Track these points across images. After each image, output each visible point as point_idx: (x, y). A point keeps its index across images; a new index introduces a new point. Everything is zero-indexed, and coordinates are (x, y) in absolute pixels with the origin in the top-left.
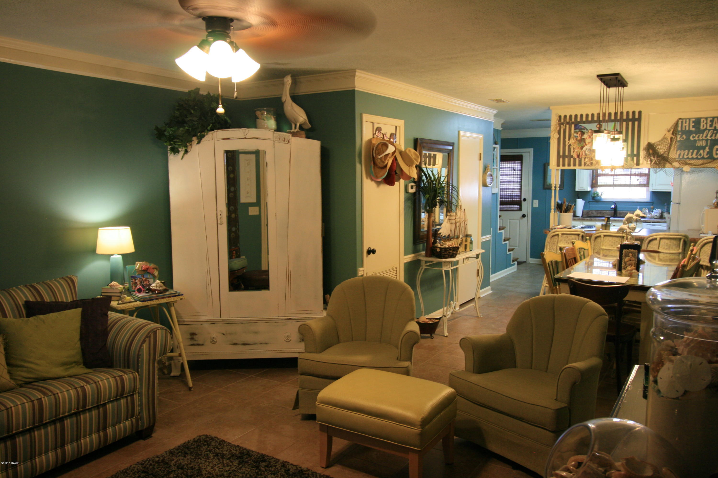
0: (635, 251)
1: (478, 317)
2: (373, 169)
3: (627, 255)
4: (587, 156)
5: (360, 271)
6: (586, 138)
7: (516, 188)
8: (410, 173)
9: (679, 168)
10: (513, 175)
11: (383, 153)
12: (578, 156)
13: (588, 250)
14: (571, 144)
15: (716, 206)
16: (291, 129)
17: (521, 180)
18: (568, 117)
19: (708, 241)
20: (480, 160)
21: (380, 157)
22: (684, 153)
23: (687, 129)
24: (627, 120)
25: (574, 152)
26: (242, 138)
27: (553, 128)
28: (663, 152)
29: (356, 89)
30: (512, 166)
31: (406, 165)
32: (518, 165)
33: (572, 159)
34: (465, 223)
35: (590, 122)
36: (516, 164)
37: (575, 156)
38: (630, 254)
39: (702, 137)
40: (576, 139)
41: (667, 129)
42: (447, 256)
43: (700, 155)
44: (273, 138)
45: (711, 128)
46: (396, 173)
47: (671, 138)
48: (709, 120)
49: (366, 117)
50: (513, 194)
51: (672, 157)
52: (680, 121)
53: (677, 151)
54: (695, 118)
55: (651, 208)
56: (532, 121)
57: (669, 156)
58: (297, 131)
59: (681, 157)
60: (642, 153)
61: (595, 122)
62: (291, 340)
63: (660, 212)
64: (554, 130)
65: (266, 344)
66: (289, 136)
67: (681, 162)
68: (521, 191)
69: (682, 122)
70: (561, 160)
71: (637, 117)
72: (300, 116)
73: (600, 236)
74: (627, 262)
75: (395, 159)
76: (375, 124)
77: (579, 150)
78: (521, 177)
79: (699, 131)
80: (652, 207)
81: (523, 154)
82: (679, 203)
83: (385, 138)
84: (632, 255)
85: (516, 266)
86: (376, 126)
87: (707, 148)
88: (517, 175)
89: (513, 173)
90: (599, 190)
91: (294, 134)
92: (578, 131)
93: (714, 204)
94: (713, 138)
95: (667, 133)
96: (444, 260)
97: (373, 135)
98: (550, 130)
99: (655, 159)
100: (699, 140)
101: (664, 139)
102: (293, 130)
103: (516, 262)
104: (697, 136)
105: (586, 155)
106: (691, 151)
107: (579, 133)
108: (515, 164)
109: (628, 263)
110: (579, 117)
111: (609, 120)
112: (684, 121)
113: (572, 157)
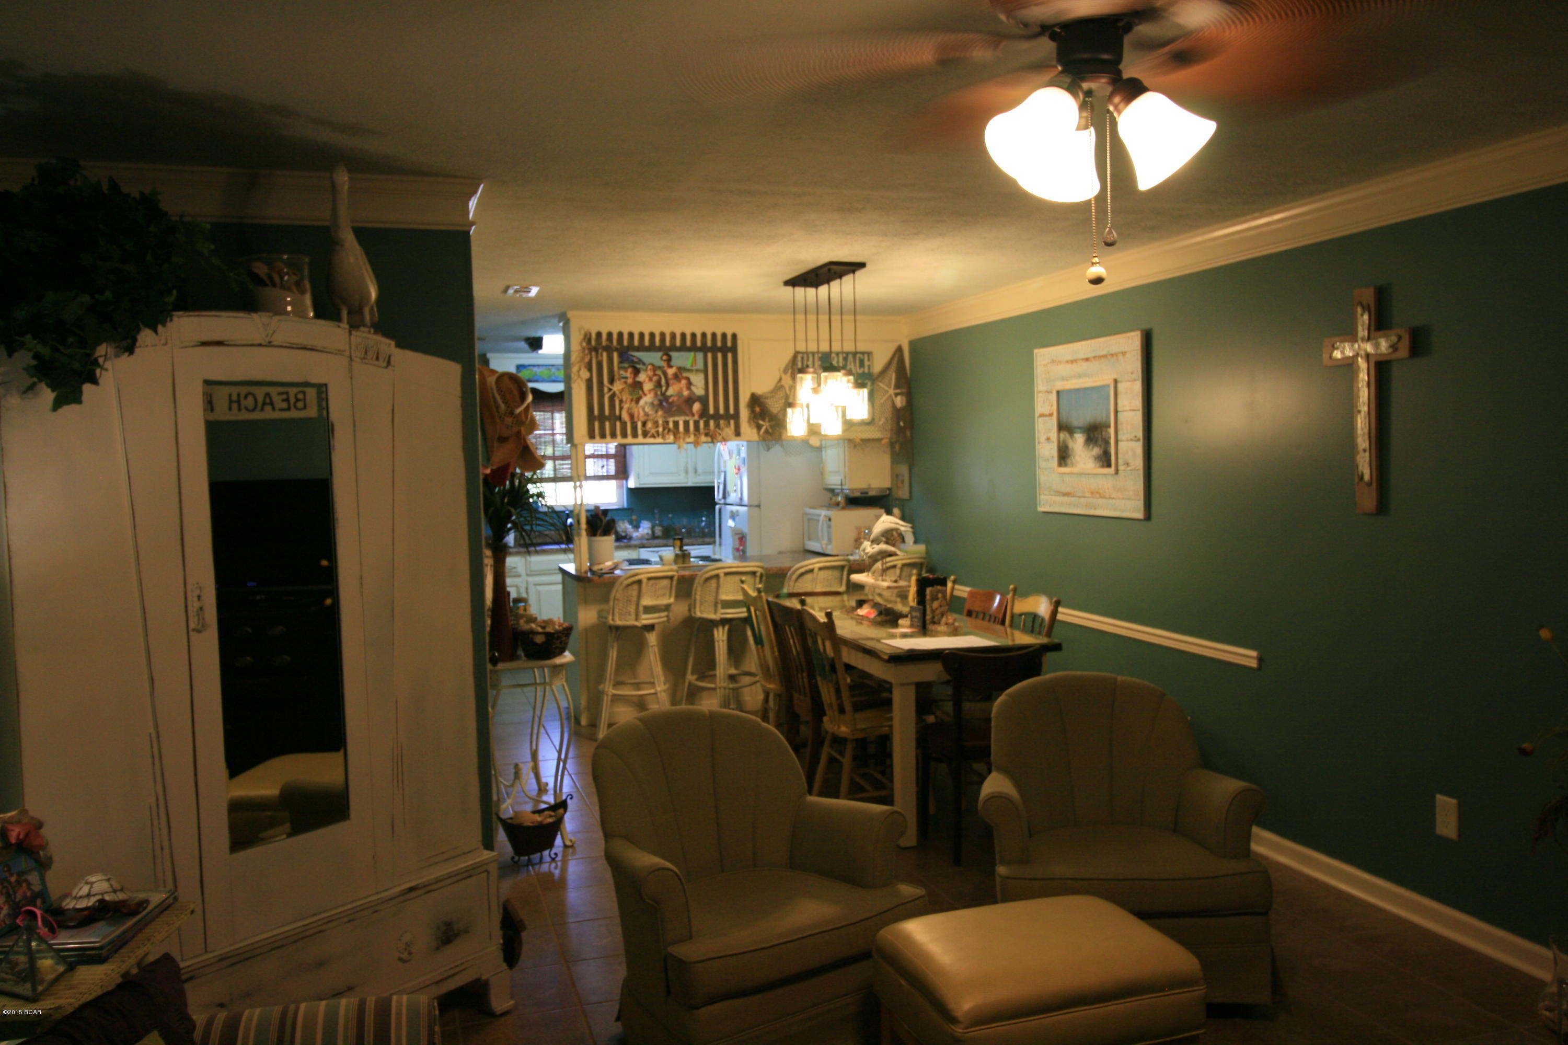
3: (934, 598)
4: (648, 418)
6: (644, 381)
12: (632, 416)
14: (616, 393)
18: (604, 337)
24: (714, 349)
25: (621, 408)
26: (260, 345)
27: (575, 357)
28: (777, 412)
29: (471, 230)
33: (618, 424)
35: (648, 349)
37: (625, 416)
38: (940, 595)
40: (626, 383)
41: (780, 370)
44: (348, 348)
47: (789, 386)
48: (841, 356)
52: (800, 356)
54: (823, 353)
55: (633, 521)
60: (744, 413)
61: (659, 349)
64: (578, 362)
66: (390, 345)
69: (802, 358)
70: (597, 424)
71: (729, 344)
77: (633, 405)
80: (634, 517)
92: (626, 365)
95: (783, 377)
96: (552, 662)
99: (767, 424)
101: (779, 387)
105: (646, 414)
107: (630, 370)
109: (938, 612)
110: (626, 337)
111: (683, 348)
112: (805, 356)
113: (620, 418)
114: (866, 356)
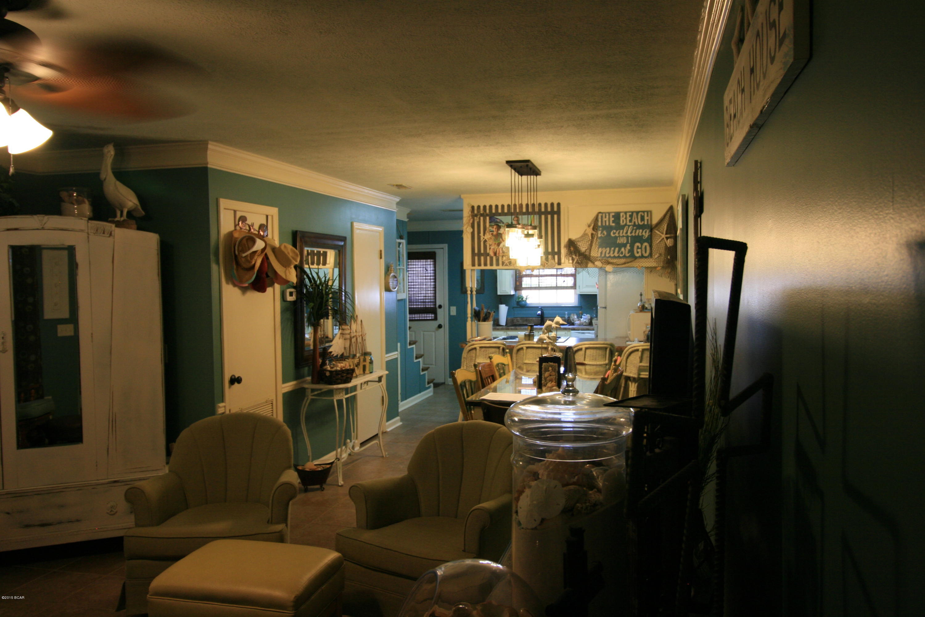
0: (554, 364)
1: (383, 457)
2: (235, 272)
3: (547, 370)
4: (504, 254)
5: (220, 407)
6: (503, 233)
7: (429, 292)
8: (286, 276)
9: (601, 267)
10: (426, 276)
11: (249, 249)
12: (495, 254)
13: (508, 365)
14: (487, 240)
15: (641, 309)
16: (115, 216)
17: (435, 282)
18: (482, 208)
19: (633, 349)
20: (381, 258)
21: (244, 255)
22: (605, 251)
23: (607, 224)
24: (546, 213)
25: (490, 249)
26: (38, 229)
27: (465, 220)
28: (584, 250)
29: (209, 166)
30: (423, 265)
31: (281, 266)
32: (430, 265)
33: (488, 258)
34: (362, 337)
35: (506, 214)
36: (429, 263)
37: (492, 254)
38: (550, 368)
39: (623, 233)
40: (492, 234)
41: (588, 223)
42: (340, 381)
43: (622, 253)
44: (86, 229)
45: (630, 224)
46: (267, 276)
47: (592, 234)
48: (628, 214)
49: (224, 203)
50: (426, 299)
51: (594, 255)
52: (600, 215)
53: (598, 248)
54: (615, 213)
55: (580, 314)
56: (443, 211)
57: (591, 255)
58: (124, 221)
59: (603, 255)
60: (563, 251)
61: (511, 214)
62: (116, 512)
63: (589, 317)
64: (467, 223)
65: (78, 521)
66: (111, 227)
67: (603, 261)
68: (435, 297)
69: (602, 217)
70: (476, 258)
71: (555, 209)
72: (128, 199)
73: (522, 348)
74: (547, 377)
75: (266, 258)
76: (237, 212)
77: (496, 247)
78: (435, 279)
79: (619, 227)
80: (580, 312)
81: (436, 251)
82: (605, 308)
83: (252, 230)
84: (552, 370)
85: (432, 389)
86: (239, 215)
87: (628, 245)
88: (430, 276)
89: (426, 273)
90: (524, 294)
91: (119, 225)
92: (493, 224)
93: (639, 307)
94: (633, 234)
95: (588, 229)
96: (335, 386)
97: (235, 226)
98: (462, 223)
99: (577, 258)
100: (619, 236)
101: (585, 235)
102: (118, 218)
103: (432, 385)
104: (617, 232)
105: (504, 252)
106: (613, 248)
107: (495, 227)
108: (427, 263)
109: (548, 379)
110: (494, 208)
111: (528, 213)
112: (604, 215)
113: (488, 255)
114: (646, 213)
